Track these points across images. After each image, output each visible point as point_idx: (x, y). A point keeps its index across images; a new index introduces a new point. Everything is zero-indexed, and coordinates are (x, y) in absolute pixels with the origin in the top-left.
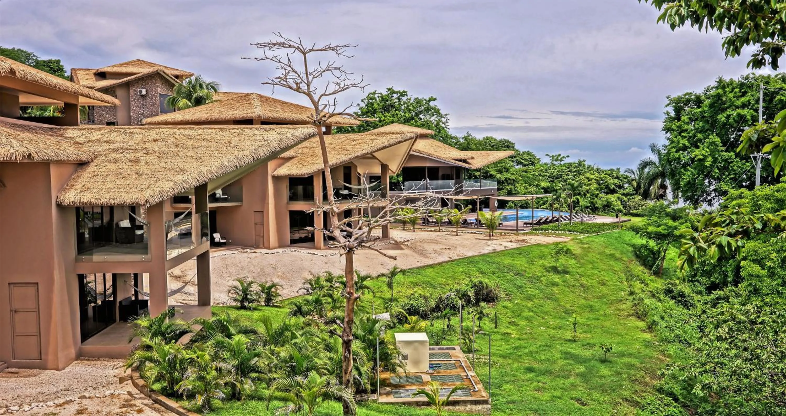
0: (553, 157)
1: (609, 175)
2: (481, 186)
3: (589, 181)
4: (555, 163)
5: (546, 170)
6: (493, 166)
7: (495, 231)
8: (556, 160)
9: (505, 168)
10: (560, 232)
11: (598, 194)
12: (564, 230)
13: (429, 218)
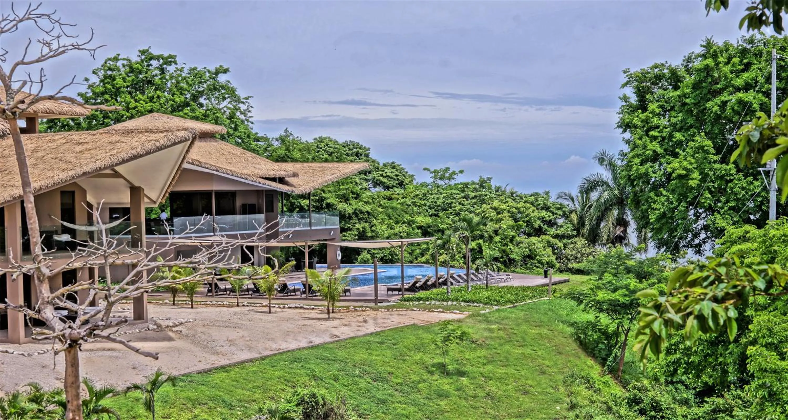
0: (436, 172)
1: (532, 203)
2: (310, 224)
3: (498, 213)
4: (441, 182)
5: (425, 195)
6: (332, 189)
7: (337, 304)
8: (441, 179)
9: (353, 193)
10: (450, 303)
11: (514, 237)
12: (457, 300)
13: (219, 283)
